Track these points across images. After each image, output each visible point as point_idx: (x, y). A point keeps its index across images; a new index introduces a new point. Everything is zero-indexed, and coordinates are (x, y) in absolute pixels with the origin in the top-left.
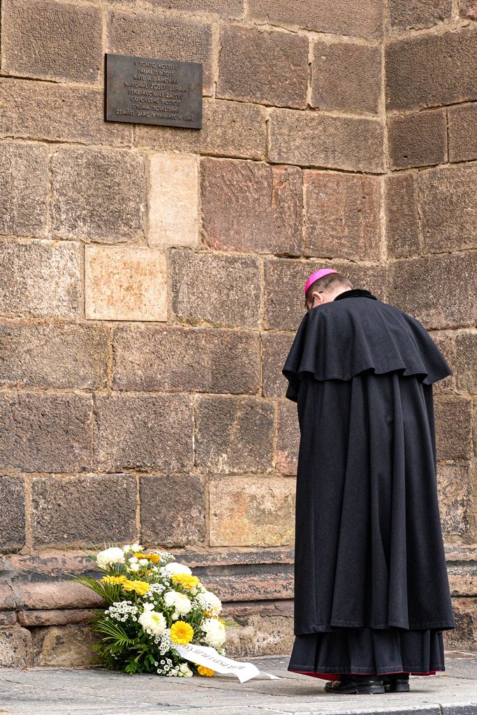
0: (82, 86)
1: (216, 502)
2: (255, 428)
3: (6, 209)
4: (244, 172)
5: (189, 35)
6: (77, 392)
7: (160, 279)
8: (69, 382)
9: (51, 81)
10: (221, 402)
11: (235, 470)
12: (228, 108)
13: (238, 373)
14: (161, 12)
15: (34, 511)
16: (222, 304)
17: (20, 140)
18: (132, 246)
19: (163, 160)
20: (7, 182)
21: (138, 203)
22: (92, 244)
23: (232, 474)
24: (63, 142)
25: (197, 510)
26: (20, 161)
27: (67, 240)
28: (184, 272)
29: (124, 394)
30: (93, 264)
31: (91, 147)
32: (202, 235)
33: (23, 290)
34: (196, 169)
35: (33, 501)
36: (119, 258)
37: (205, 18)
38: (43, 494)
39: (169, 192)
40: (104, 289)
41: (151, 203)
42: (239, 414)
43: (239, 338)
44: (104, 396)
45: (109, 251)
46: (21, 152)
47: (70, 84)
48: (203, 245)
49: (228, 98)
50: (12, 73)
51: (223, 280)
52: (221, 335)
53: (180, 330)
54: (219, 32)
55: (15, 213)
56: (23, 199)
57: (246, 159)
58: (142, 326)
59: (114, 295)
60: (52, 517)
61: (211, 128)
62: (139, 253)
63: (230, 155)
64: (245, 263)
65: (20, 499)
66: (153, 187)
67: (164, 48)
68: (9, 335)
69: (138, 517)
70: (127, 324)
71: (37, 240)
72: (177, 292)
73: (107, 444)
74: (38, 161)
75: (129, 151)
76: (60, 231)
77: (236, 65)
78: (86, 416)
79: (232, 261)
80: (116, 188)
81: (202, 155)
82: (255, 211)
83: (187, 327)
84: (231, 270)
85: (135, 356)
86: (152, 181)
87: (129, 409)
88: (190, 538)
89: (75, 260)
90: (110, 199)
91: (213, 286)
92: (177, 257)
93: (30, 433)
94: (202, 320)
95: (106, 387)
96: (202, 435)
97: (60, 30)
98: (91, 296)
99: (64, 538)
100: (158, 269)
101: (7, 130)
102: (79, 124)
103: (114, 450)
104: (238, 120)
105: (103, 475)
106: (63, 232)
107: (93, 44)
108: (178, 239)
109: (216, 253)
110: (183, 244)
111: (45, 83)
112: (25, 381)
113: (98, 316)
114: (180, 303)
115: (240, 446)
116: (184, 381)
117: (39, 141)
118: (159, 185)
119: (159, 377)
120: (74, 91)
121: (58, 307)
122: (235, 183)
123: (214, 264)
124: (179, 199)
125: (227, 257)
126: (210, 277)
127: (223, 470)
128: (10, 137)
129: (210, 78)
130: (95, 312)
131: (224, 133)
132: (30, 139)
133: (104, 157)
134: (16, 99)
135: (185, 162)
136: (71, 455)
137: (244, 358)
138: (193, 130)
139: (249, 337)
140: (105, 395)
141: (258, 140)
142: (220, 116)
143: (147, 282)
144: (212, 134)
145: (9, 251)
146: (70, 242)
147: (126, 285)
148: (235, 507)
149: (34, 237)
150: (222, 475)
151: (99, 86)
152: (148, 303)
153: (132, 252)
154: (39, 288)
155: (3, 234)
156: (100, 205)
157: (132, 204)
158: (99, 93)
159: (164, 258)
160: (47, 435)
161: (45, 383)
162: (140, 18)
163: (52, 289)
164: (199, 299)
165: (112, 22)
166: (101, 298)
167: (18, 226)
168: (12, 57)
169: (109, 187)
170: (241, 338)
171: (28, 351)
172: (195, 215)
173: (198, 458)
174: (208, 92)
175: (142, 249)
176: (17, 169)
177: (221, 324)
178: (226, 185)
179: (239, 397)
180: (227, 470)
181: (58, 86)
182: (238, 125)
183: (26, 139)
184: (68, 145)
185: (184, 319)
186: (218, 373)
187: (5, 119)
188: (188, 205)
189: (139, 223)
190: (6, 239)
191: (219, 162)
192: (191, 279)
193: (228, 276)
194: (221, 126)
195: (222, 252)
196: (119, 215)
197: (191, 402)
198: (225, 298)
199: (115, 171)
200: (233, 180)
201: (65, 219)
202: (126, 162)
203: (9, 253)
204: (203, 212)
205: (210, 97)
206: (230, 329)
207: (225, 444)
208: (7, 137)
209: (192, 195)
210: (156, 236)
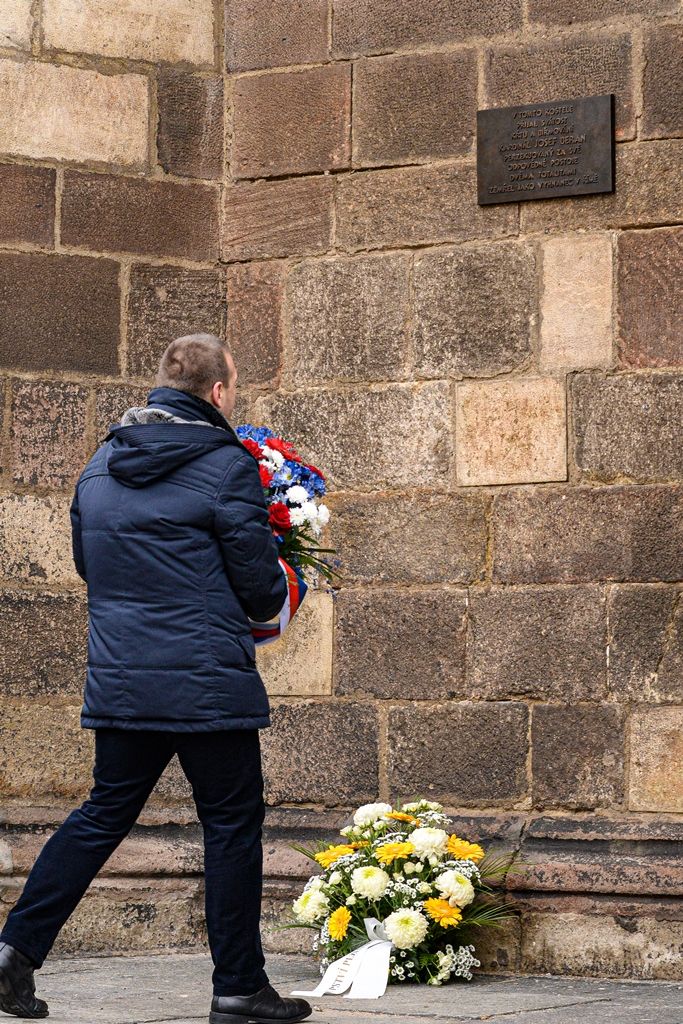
0: (453, 162)
1: (639, 745)
3: (356, 347)
5: (598, 57)
6: (447, 588)
7: (556, 420)
8: (437, 575)
9: (412, 165)
10: (648, 594)
11: (670, 698)
12: (657, 151)
13: (672, 551)
14: (559, 33)
15: (391, 751)
16: (650, 447)
18: (520, 377)
19: (562, 246)
20: (358, 312)
21: (526, 315)
22: (466, 381)
23: (665, 703)
24: (432, 245)
25: (611, 757)
26: (373, 280)
27: (434, 379)
28: (591, 406)
29: (508, 589)
30: (465, 409)
31: (464, 246)
32: (619, 348)
33: (378, 453)
34: (610, 252)
35: (390, 737)
36: (499, 396)
37: (620, 25)
38: (401, 727)
39: (570, 292)
40: (480, 441)
41: (544, 312)
42: (677, 612)
43: (673, 497)
44: (480, 591)
45: (485, 388)
46: (375, 267)
47: (437, 163)
48: (620, 363)
49: (657, 136)
50: (365, 164)
51: (650, 411)
52: (645, 495)
53: (586, 491)
54: (641, 40)
55: (367, 351)
56: (377, 332)
58: (533, 490)
59: (493, 450)
60: (413, 760)
61: (632, 187)
62: (526, 386)
63: (661, 222)
65: (373, 735)
66: (547, 288)
67: (563, 83)
68: (362, 515)
69: (529, 763)
70: (512, 488)
71: (396, 383)
72: (582, 437)
73: (486, 660)
74: (397, 276)
75: (514, 241)
76: (423, 369)
78: (458, 620)
79: (661, 382)
80: (497, 298)
81: (624, 228)
83: (598, 487)
84: (662, 395)
85: (522, 534)
86: (546, 280)
87: (515, 609)
88: (601, 797)
89: (443, 406)
90: (488, 314)
91: (634, 422)
92: (580, 384)
93: (386, 646)
94: (619, 475)
95: (483, 579)
96: (620, 645)
97: (424, 92)
98: (464, 453)
99: (430, 791)
100: (554, 405)
101: (359, 242)
103: (496, 667)
104: (674, 166)
105: (481, 702)
106: (427, 369)
107: (468, 100)
108: (581, 358)
109: (639, 372)
110: (589, 365)
111: (407, 169)
112: (382, 575)
113: (473, 481)
114: (585, 451)
115: (677, 661)
116: (593, 566)
117: (402, 248)
118: (556, 284)
119: (556, 561)
120: (441, 173)
121: (421, 472)
122: (668, 262)
123: (636, 389)
124: (585, 300)
125: (656, 376)
126: (630, 409)
127: (652, 697)
128: (363, 250)
129: (630, 112)
130: (469, 475)
131: (652, 191)
132: (390, 249)
133: (480, 257)
134: (370, 198)
135: (594, 245)
136: (436, 675)
138: (604, 194)
140: (482, 590)
142: (646, 166)
143: (537, 425)
144: (634, 195)
145: (360, 403)
146: (437, 382)
147: (509, 433)
148: (669, 753)
149: (390, 381)
150: (651, 705)
151: (472, 159)
152: (539, 457)
153: (518, 386)
154: (397, 448)
155: (353, 381)
156: (473, 325)
157: (518, 317)
158: (471, 168)
159: (562, 389)
160: (407, 648)
161: (408, 579)
162: (529, 49)
163: (414, 448)
164: (613, 444)
165: (491, 64)
166: (477, 455)
167: (370, 369)
168: (366, 143)
169: (487, 297)
170: (676, 497)
171: (386, 535)
172: (608, 320)
173: (613, 679)
174: (627, 134)
175: (531, 380)
176: (370, 292)
177: (647, 478)
178: (654, 268)
179: (675, 587)
180: (658, 697)
181: (421, 170)
182: (673, 174)
183: (382, 250)
184: (434, 248)
185: (593, 476)
186: (642, 552)
187: (356, 227)
188: (598, 307)
189: (527, 343)
190: (356, 388)
191: (644, 235)
192: (602, 415)
193: (658, 405)
194: (648, 181)
195: (648, 370)
196: (499, 335)
197: (602, 597)
198: (652, 438)
199: (494, 273)
200: (666, 259)
201: (429, 351)
202: (509, 259)
203: (360, 406)
204: (619, 313)
205: (630, 141)
206: (661, 485)
207: (654, 658)
208: (358, 251)
209: (603, 291)
210: (551, 359)
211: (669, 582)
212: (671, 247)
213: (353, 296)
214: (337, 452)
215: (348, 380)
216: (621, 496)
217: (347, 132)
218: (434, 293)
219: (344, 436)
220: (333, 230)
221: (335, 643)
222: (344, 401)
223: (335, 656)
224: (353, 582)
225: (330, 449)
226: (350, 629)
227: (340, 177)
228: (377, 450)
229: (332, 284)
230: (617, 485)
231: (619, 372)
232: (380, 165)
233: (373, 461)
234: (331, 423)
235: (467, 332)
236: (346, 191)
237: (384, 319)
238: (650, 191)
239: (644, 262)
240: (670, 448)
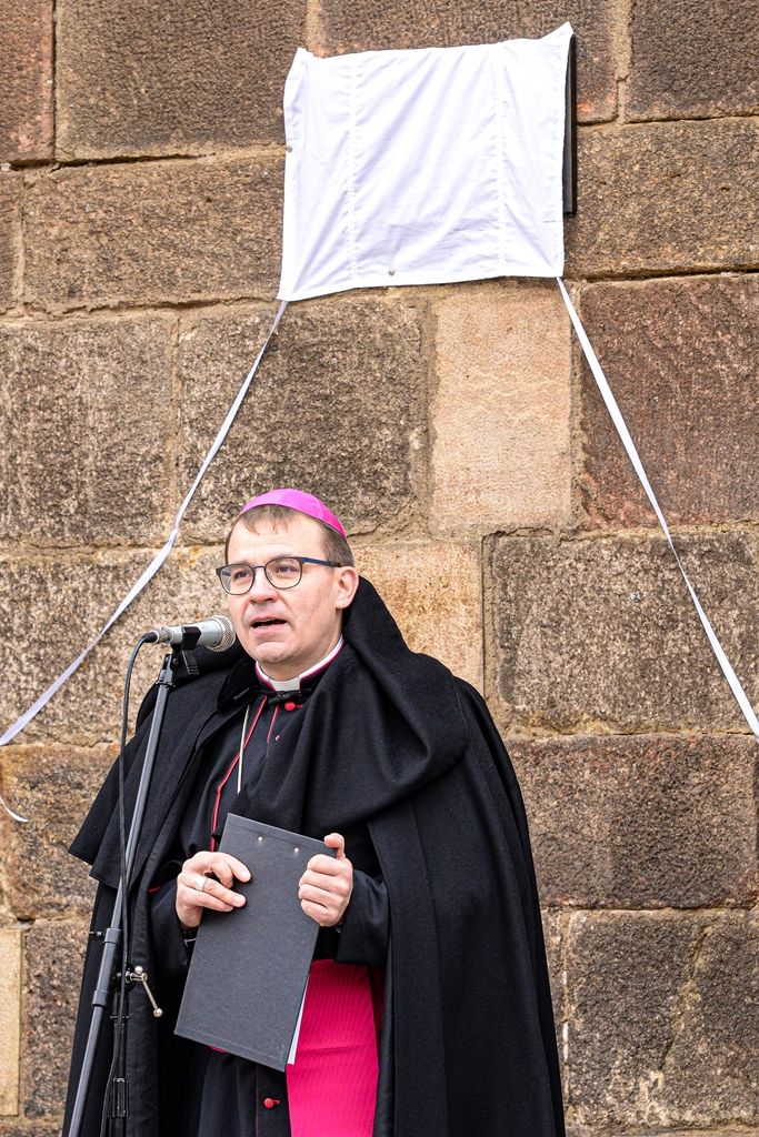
2: (748, 1000)
3: (66, 484)
4: (706, 308)
7: (463, 618)
9: (177, 156)
10: (643, 930)
11: (688, 1116)
12: (659, 142)
13: (690, 853)
16: (645, 668)
17: (107, 312)
18: (391, 541)
19: (473, 308)
20: (71, 420)
21: (402, 431)
23: (679, 1126)
24: (217, 302)
26: (100, 363)
27: (220, 542)
28: (530, 595)
32: (585, 491)
33: (111, 675)
39: (489, 391)
41: (438, 426)
42: (700, 962)
43: (692, 757)
46: (105, 340)
47: (226, 155)
48: (587, 519)
49: (657, 113)
50: (80, 154)
51: (645, 604)
52: (636, 753)
53: (521, 746)
55: (89, 491)
56: (108, 457)
57: (718, 271)
61: (609, 205)
62: (404, 558)
63: (664, 268)
64: (711, 555)
66: (443, 382)
68: (79, 786)
71: (146, 550)
72: (513, 648)
74: (147, 357)
76: (201, 524)
77: (683, 21)
79: (668, 553)
80: (345, 399)
81: (591, 279)
82: (742, 410)
83: (545, 738)
84: (668, 575)
86: (442, 369)
90: (328, 427)
91: (615, 623)
92: (509, 556)
94: (586, 717)
96: (588, 1021)
97: (200, 24)
100: (459, 591)
101: (71, 293)
102: (250, 251)
104: (691, 168)
108: (510, 510)
109: (624, 534)
110: (527, 522)
111: (166, 164)
114: (519, 675)
115: (700, 1050)
117: (155, 307)
118: (461, 377)
120: (234, 172)
122: (680, 340)
123: (618, 566)
124: (517, 405)
125: (655, 542)
126: (606, 600)
127: (653, 1116)
128: (79, 309)
129: (605, 72)
131: (648, 212)
132: (130, 307)
134: (93, 216)
137: (708, 812)
139: (718, 754)
141: (751, 214)
142: (637, 168)
144: (613, 220)
145: (75, 584)
149: (135, 545)
153: (386, 556)
155: (61, 544)
156: (300, 447)
157: (387, 434)
159: (474, 563)
164: (574, 662)
167: (95, 523)
168: (84, 116)
169: (326, 398)
170: (698, 758)
172: (562, 441)
173: (577, 1082)
174: (599, 110)
175: (413, 547)
176: (94, 384)
177: (639, 723)
178: (653, 349)
179: (696, 916)
180: (664, 1115)
181: (195, 165)
182: (688, 182)
183: (116, 309)
184: (221, 308)
185: (534, 719)
186: (632, 854)
187: (66, 266)
188: (544, 418)
189: (406, 480)
190: (67, 557)
191: (632, 291)
192: (552, 609)
193: (661, 593)
194: (639, 194)
195: (641, 531)
196: (350, 466)
197: (554, 934)
198: (650, 652)
199: (340, 355)
200: (675, 334)
201: (212, 492)
202: (370, 330)
203: (75, 591)
204: (585, 430)
205: (605, 122)
206: (665, 735)
207: (656, 1045)
208: (71, 311)
209: (552, 389)
210: (452, 509)
211: (684, 909)
212: (686, 314)
213: (59, 391)
214: (29, 673)
215: (50, 543)
216: (591, 754)
217: (46, 94)
218: (223, 388)
219: (42, 644)
220: (19, 271)
221: (25, 1020)
222: (42, 581)
223: (25, 1043)
224: (61, 908)
225: (15, 667)
226: (54, 993)
227: (30, 176)
228: (110, 669)
229: (17, 369)
230: (580, 735)
231: (584, 534)
232: (113, 155)
233: (100, 690)
234: (17, 621)
235: (286, 460)
236: (44, 200)
237: (120, 436)
238: (644, 213)
239: (632, 339)
240: (685, 671)
